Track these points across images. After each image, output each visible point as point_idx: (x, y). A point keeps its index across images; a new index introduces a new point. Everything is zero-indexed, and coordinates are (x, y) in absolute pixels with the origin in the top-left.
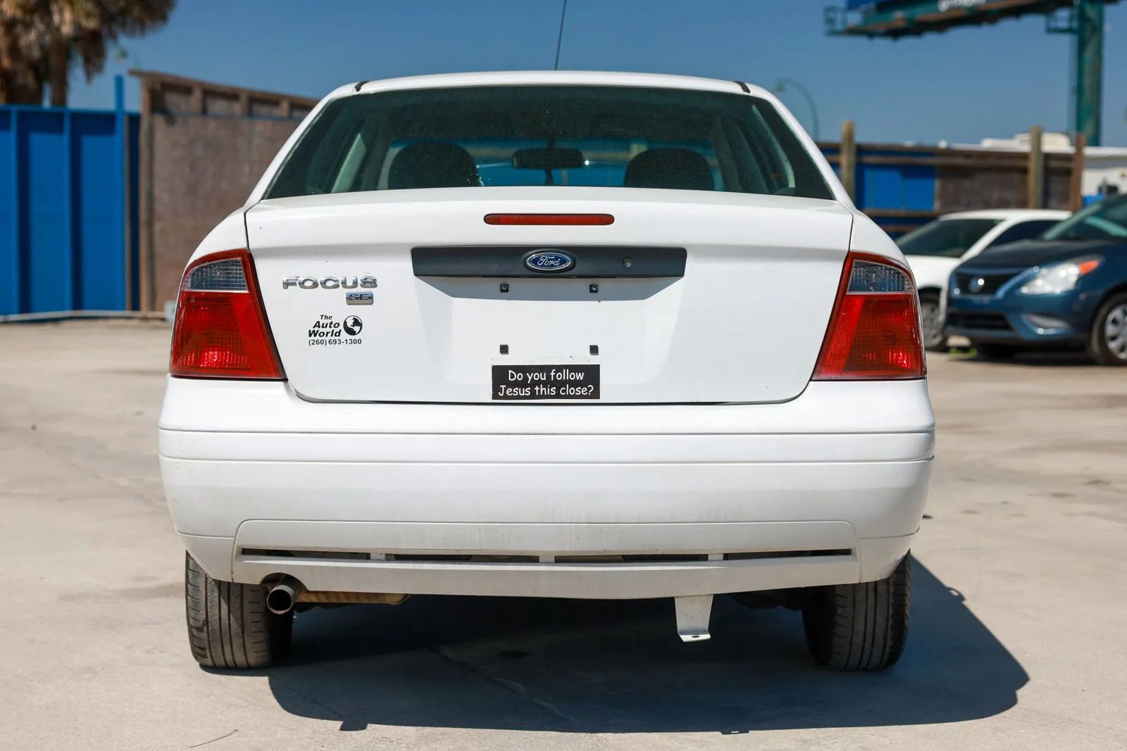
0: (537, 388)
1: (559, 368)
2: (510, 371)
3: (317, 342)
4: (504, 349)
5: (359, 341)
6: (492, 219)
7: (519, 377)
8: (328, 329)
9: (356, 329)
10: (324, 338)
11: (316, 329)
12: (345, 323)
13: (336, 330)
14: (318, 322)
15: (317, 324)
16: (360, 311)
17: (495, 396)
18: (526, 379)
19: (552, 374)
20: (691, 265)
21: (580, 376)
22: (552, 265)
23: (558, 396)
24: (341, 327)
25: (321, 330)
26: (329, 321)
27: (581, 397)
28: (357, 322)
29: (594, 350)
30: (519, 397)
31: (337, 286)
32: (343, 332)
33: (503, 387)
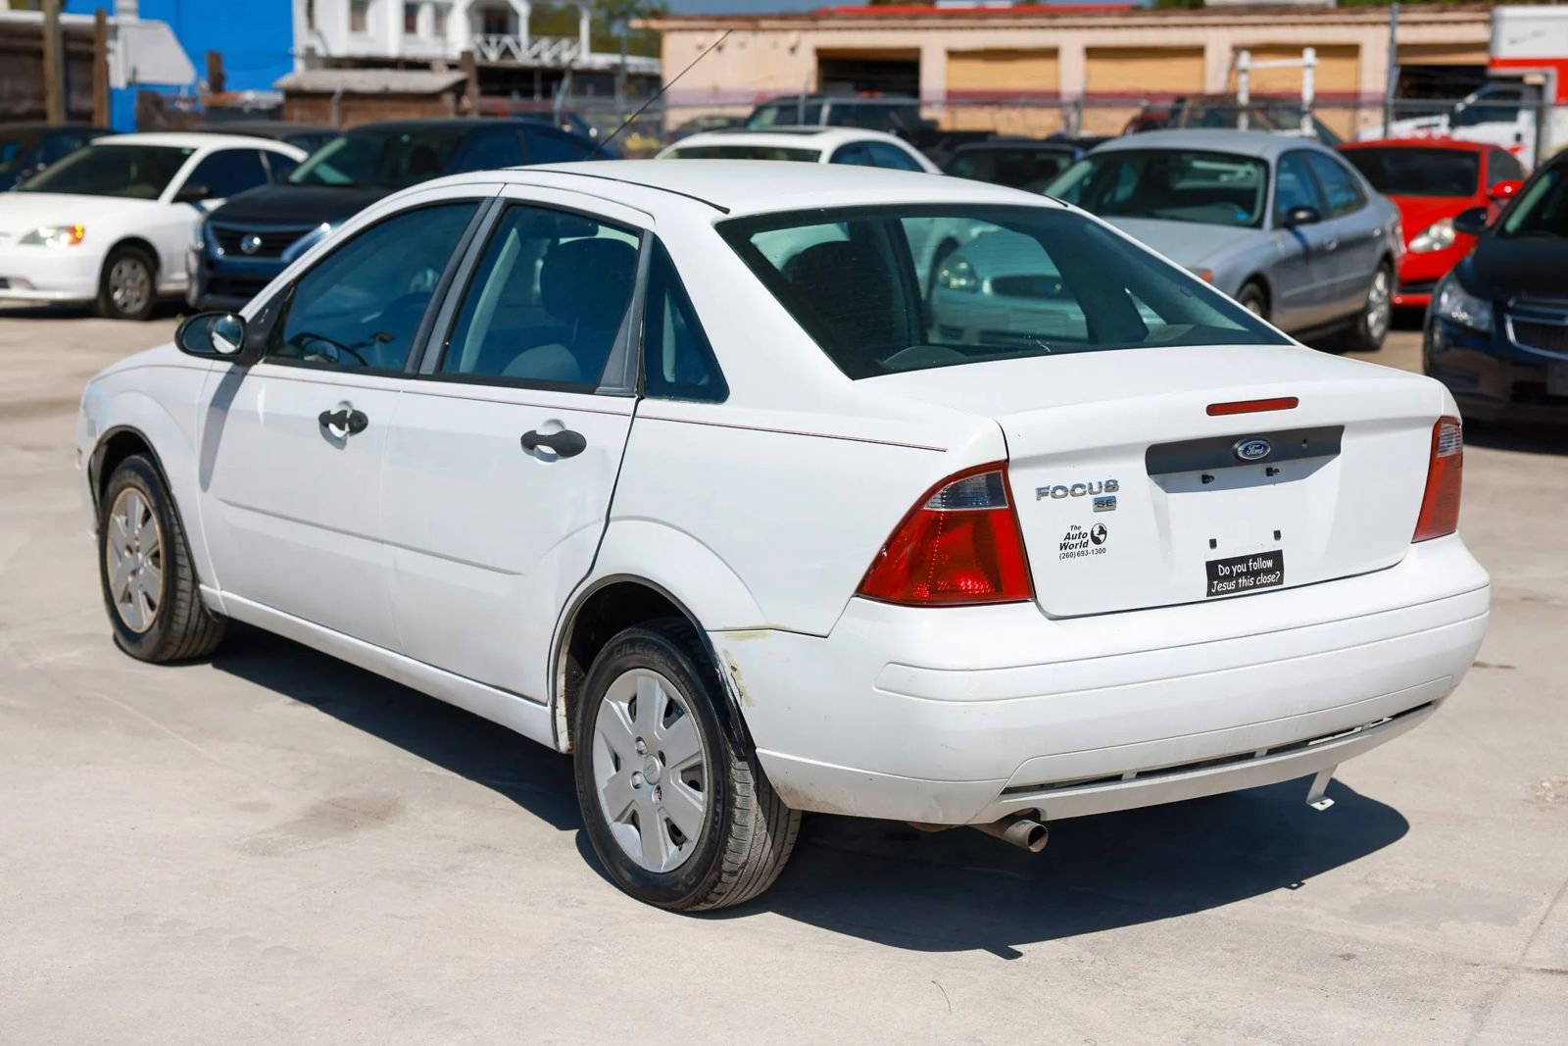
0: (1240, 581)
1: (1255, 557)
2: (1220, 566)
3: (1067, 555)
4: (1213, 544)
5: (1103, 551)
6: (1214, 410)
7: (1226, 571)
8: (1078, 541)
9: (1102, 537)
10: (1073, 550)
11: (1067, 541)
12: (1092, 532)
13: (1085, 540)
14: (1069, 534)
15: (1068, 537)
16: (1105, 518)
17: (1209, 594)
18: (1232, 571)
19: (1250, 564)
20: (1345, 441)
21: (1270, 564)
22: (1258, 454)
23: (1255, 586)
24: (1089, 537)
25: (1071, 542)
26: (1078, 532)
27: (1271, 584)
28: (1102, 531)
29: (1277, 535)
30: (1227, 592)
31: (1084, 493)
32: (1091, 542)
33: (1215, 582)
